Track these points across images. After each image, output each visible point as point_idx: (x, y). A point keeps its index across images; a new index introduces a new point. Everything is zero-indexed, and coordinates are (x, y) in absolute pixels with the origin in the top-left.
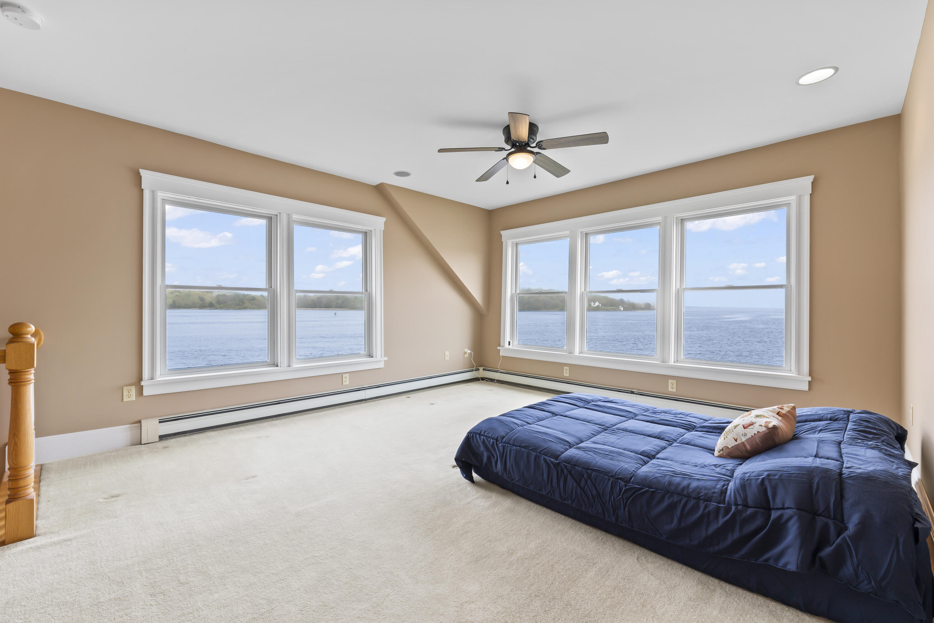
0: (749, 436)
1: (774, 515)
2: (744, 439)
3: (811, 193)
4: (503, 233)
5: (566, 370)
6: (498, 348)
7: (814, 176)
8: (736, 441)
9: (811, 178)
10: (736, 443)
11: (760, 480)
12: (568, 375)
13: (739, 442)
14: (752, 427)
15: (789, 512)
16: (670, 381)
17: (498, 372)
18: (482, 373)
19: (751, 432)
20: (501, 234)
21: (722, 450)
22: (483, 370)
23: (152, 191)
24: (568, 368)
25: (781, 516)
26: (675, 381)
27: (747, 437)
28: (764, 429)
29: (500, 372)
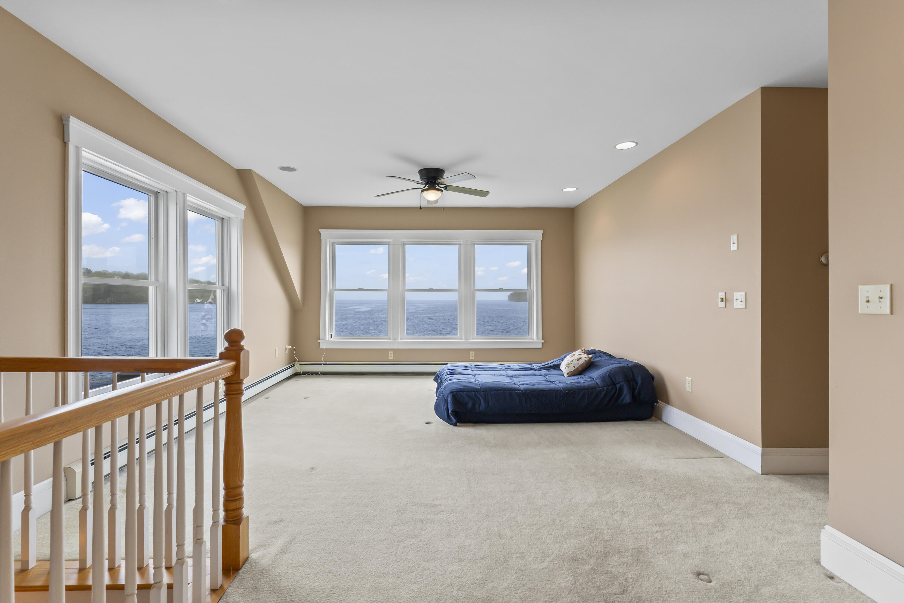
0: (581, 364)
1: (618, 386)
2: (578, 366)
3: (541, 240)
4: (322, 231)
5: (391, 354)
6: (319, 341)
7: (543, 231)
8: (575, 367)
9: (542, 232)
10: (575, 368)
11: (608, 375)
12: (392, 358)
13: (576, 368)
14: (581, 359)
15: (622, 383)
16: (471, 352)
17: (322, 365)
18: (299, 368)
19: (581, 362)
20: (320, 232)
21: (569, 373)
22: (300, 364)
23: (76, 147)
24: (392, 352)
25: (620, 385)
26: (474, 352)
27: (579, 365)
28: (588, 359)
29: (323, 365)
